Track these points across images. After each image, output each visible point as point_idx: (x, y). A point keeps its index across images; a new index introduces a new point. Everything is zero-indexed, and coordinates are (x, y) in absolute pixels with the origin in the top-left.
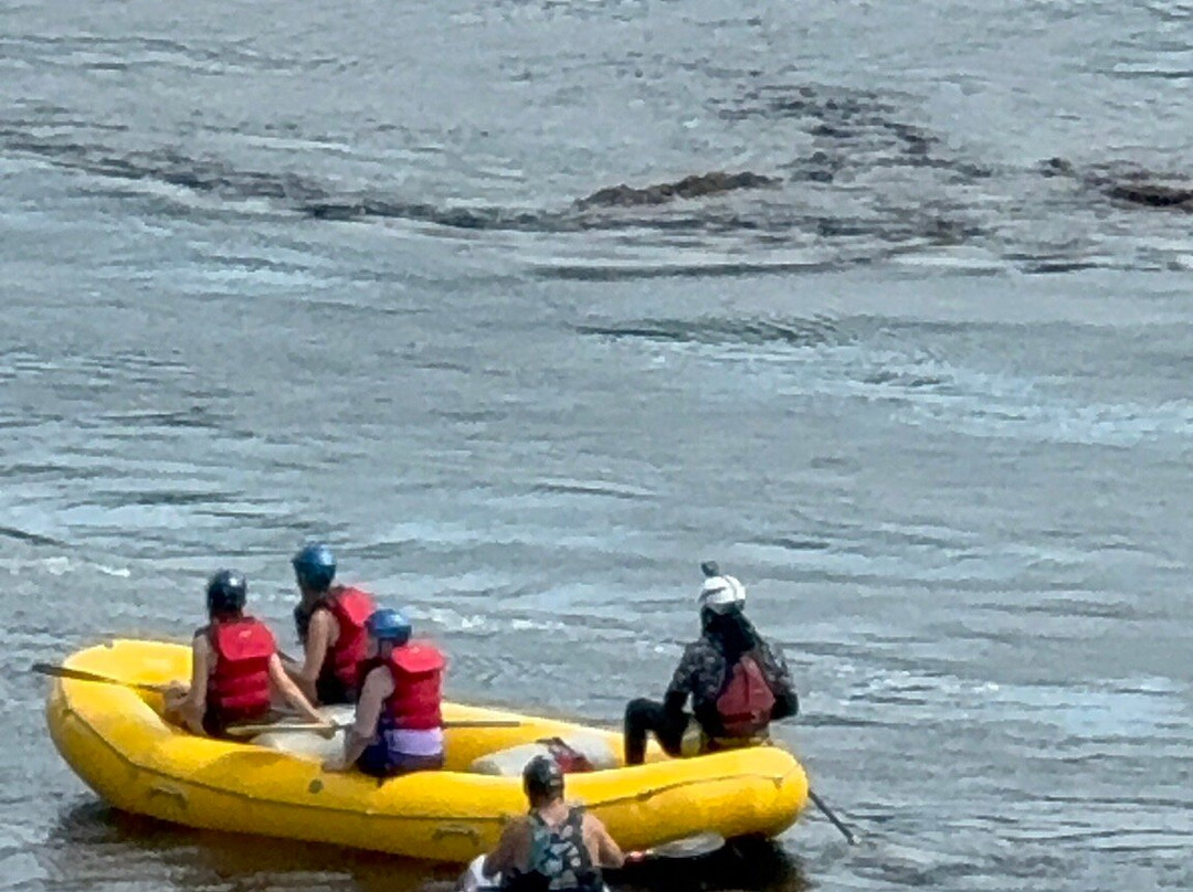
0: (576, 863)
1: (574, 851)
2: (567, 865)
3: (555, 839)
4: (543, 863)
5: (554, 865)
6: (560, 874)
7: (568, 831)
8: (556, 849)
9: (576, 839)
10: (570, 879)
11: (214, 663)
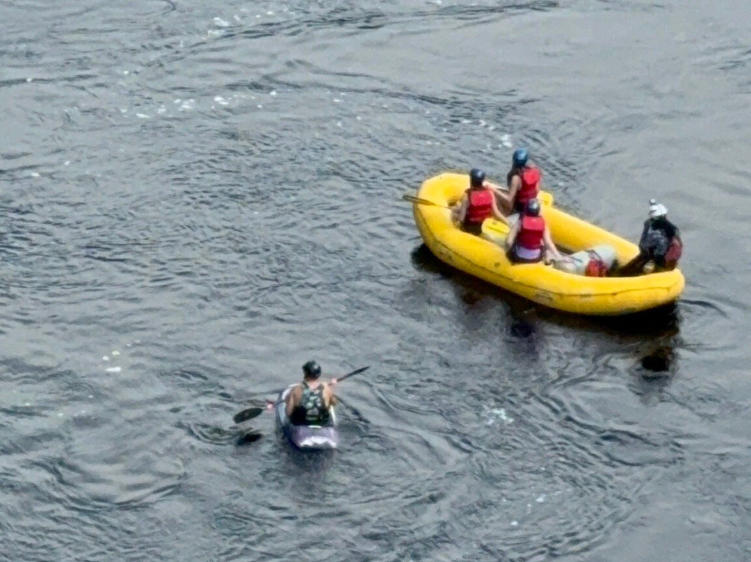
0: (319, 405)
1: (319, 400)
2: (315, 405)
3: (312, 394)
4: (305, 403)
5: (310, 405)
6: (312, 408)
7: (317, 392)
8: (312, 398)
9: (320, 395)
10: (316, 411)
11: (469, 204)
